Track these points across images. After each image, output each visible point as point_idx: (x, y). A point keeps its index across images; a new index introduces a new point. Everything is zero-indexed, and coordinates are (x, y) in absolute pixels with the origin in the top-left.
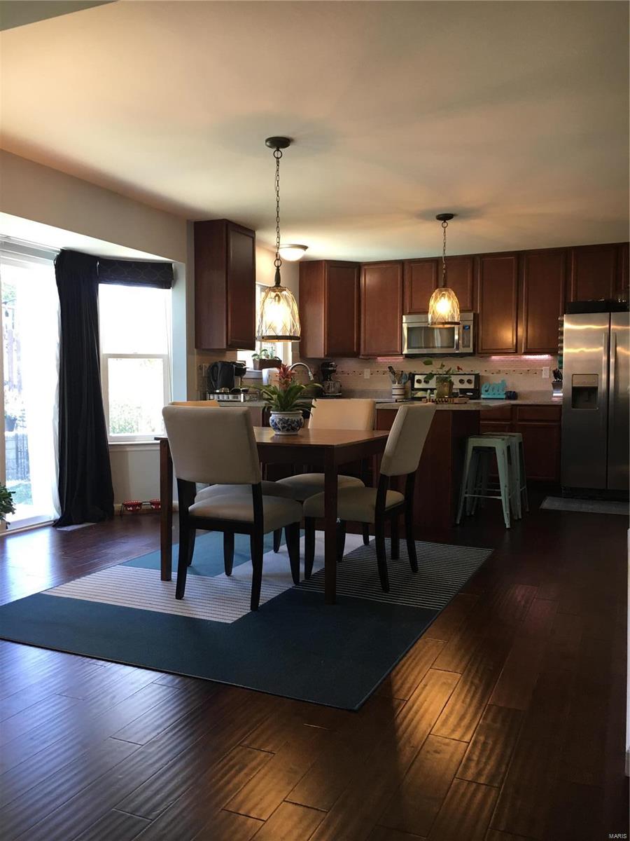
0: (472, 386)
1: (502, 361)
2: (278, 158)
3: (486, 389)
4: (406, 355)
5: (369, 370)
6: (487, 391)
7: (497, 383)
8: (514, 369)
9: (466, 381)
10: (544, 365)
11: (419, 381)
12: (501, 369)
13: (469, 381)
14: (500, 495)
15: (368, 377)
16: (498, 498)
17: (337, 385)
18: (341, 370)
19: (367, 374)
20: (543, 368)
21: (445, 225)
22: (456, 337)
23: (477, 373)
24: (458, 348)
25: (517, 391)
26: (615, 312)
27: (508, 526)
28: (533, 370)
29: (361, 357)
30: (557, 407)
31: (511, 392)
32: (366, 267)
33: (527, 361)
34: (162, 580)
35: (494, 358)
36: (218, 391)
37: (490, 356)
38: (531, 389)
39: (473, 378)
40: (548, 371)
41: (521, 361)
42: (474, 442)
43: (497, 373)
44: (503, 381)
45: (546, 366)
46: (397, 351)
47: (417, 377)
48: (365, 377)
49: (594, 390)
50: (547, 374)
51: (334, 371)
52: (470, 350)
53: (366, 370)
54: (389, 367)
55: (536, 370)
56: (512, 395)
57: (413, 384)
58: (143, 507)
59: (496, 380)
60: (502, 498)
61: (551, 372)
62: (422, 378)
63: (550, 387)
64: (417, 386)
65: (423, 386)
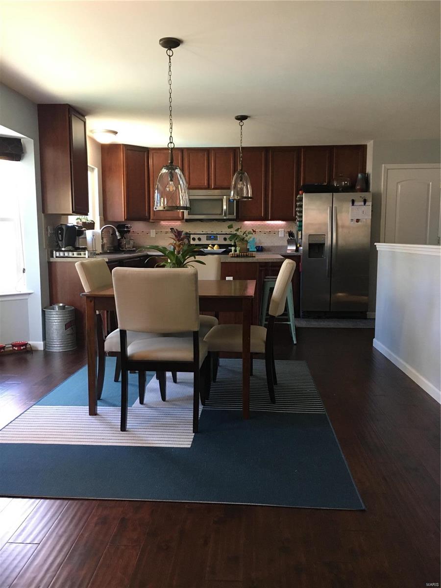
1: (252, 225)
2: (170, 56)
4: (186, 219)
5: (154, 231)
8: (261, 230)
9: (227, 239)
10: (280, 228)
11: (194, 239)
14: (290, 321)
15: (154, 236)
18: (133, 230)
19: (153, 233)
20: (280, 230)
21: (242, 124)
22: (225, 207)
24: (225, 215)
25: (263, 246)
26: (336, 192)
27: (295, 342)
28: (273, 232)
29: (150, 221)
31: (260, 246)
32: (153, 152)
33: (269, 224)
34: (90, 415)
35: (246, 222)
36: (63, 249)
37: (243, 222)
38: (272, 245)
40: (284, 232)
41: (265, 225)
44: (253, 239)
45: (282, 228)
46: (179, 217)
47: (192, 236)
48: (152, 236)
49: (322, 245)
50: (282, 234)
51: (129, 231)
52: (234, 216)
53: (151, 231)
54: (171, 229)
55: (275, 231)
56: (260, 249)
57: (189, 242)
58: (6, 350)
60: (291, 323)
61: (287, 233)
62: (196, 237)
63: (286, 243)
64: (192, 242)
65: (197, 242)
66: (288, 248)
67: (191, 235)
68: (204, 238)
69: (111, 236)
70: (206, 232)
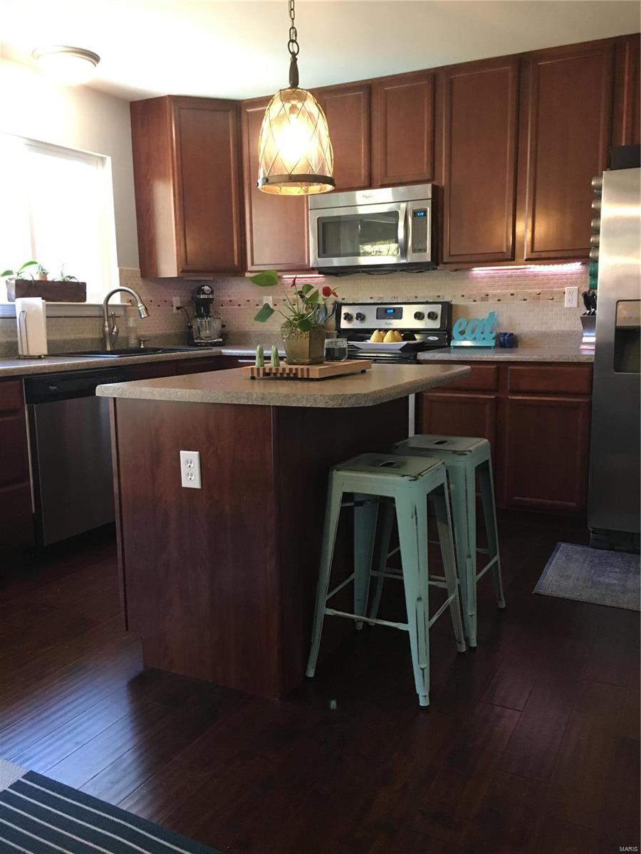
0: (436, 324)
1: (492, 277)
3: (461, 329)
5: (271, 298)
6: (462, 333)
7: (481, 318)
8: (512, 291)
9: (426, 315)
10: (566, 284)
11: (349, 317)
12: (490, 292)
13: (432, 316)
14: (405, 621)
16: (401, 626)
17: (216, 325)
18: (228, 299)
20: (566, 289)
23: (447, 299)
25: (515, 333)
27: (423, 702)
28: (548, 294)
29: (247, 275)
30: (586, 368)
31: (505, 334)
33: (536, 275)
35: (478, 271)
37: (469, 269)
38: (544, 329)
39: (438, 309)
40: (575, 294)
41: (526, 276)
42: (346, 481)
43: (483, 299)
44: (492, 314)
45: (572, 284)
47: (345, 310)
50: (572, 299)
51: (211, 301)
52: (427, 257)
55: (552, 292)
56: (508, 341)
57: (339, 323)
59: (481, 312)
60: (410, 627)
61: (580, 295)
62: (353, 311)
63: (579, 326)
64: (344, 324)
65: (356, 324)
66: (585, 340)
67: (343, 307)
68: (371, 313)
69: (175, 311)
70: (380, 298)
